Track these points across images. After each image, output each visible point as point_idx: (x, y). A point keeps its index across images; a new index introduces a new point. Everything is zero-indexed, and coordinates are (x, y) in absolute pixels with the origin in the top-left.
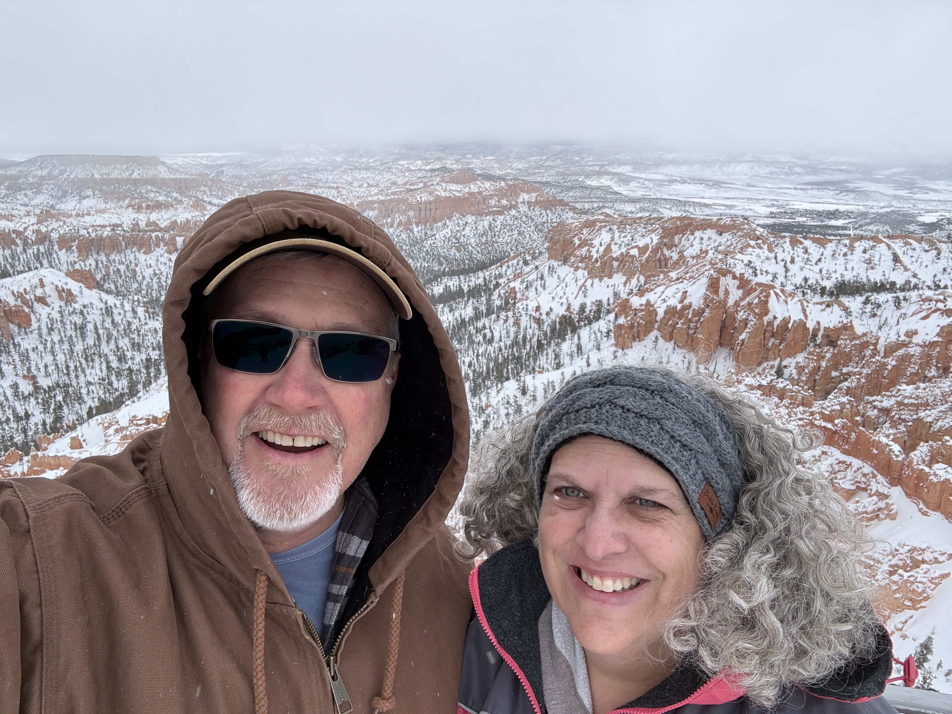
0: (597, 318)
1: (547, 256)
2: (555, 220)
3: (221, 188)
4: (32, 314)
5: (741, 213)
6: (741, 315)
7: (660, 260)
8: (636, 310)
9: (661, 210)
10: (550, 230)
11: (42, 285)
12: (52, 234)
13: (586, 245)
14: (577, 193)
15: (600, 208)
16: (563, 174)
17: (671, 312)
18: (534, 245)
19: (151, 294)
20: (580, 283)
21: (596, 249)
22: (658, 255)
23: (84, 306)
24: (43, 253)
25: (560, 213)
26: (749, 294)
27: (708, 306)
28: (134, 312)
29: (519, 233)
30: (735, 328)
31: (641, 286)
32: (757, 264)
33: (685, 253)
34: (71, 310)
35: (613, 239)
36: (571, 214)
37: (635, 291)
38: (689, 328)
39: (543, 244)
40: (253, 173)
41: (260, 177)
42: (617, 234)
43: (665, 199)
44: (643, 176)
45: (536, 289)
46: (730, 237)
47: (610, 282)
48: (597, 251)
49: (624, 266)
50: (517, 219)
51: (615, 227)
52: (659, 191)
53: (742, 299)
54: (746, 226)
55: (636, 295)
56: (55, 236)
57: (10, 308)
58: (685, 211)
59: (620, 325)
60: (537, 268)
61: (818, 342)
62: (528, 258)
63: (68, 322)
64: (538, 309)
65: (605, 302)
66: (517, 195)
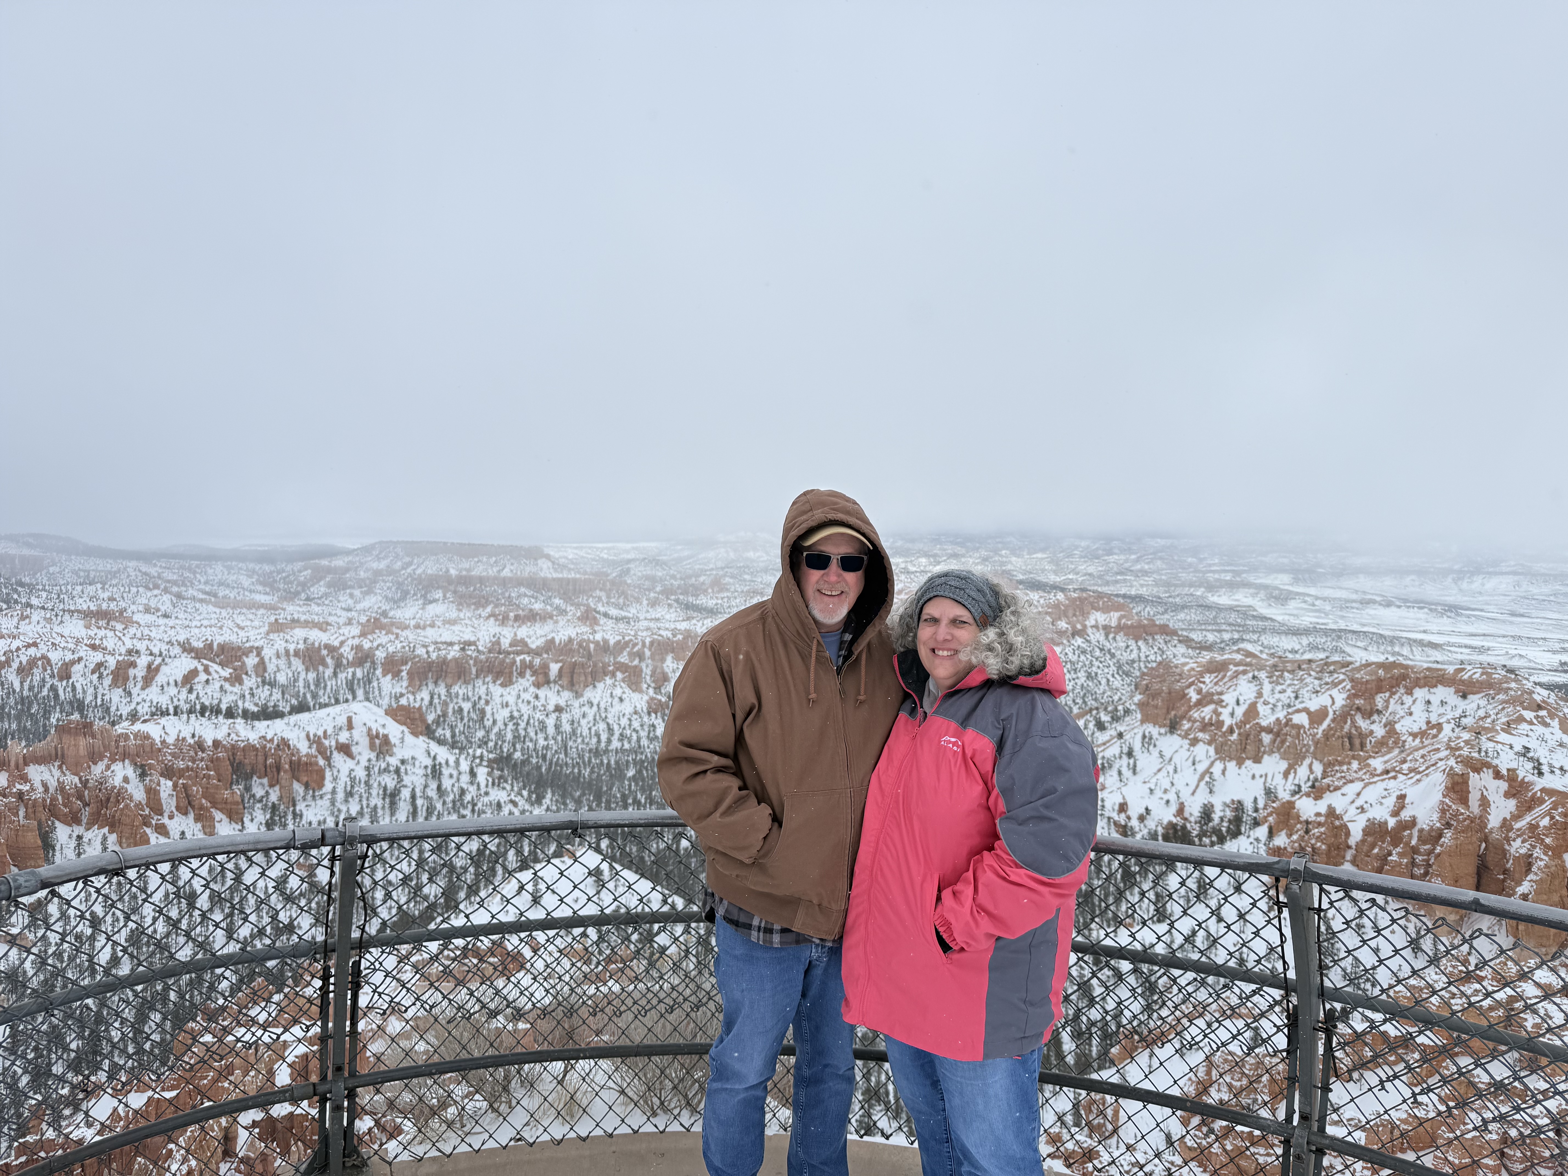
0: (1235, 833)
1: (1139, 716)
2: (1152, 657)
3: (623, 592)
4: (328, 770)
5: (1503, 661)
6: (1518, 847)
7: (1350, 737)
8: (1307, 822)
9: (1348, 649)
10: (1143, 674)
11: (350, 726)
12: (377, 653)
13: (1212, 702)
14: (1193, 615)
15: (1235, 642)
16: (1168, 584)
17: (1375, 830)
18: (1116, 698)
19: (501, 747)
20: (1201, 767)
21: (1229, 709)
22: (1347, 727)
23: (403, 762)
24: (359, 680)
25: (1163, 646)
26: (1530, 809)
27: (1448, 825)
28: (473, 774)
29: (1089, 677)
30: (1505, 871)
31: (1316, 780)
32: (1541, 753)
33: (1398, 727)
34: (383, 766)
35: (1260, 695)
36: (1181, 649)
37: (1305, 788)
38: (1413, 863)
39: (1131, 697)
40: (672, 572)
41: (681, 579)
42: (1267, 687)
43: (1354, 632)
44: (1312, 591)
45: (1120, 773)
46: (1483, 703)
47: (1257, 769)
48: (1232, 714)
49: (1283, 742)
50: (1084, 652)
51: (1263, 675)
52: (1342, 617)
53: (1516, 817)
54: (1513, 685)
55: (1308, 795)
56: (380, 655)
57: (299, 760)
58: (1394, 654)
59: (1279, 848)
60: (1120, 735)
62: (1105, 718)
63: (375, 785)
64: (1123, 808)
65: (1249, 805)
66: (1085, 615)
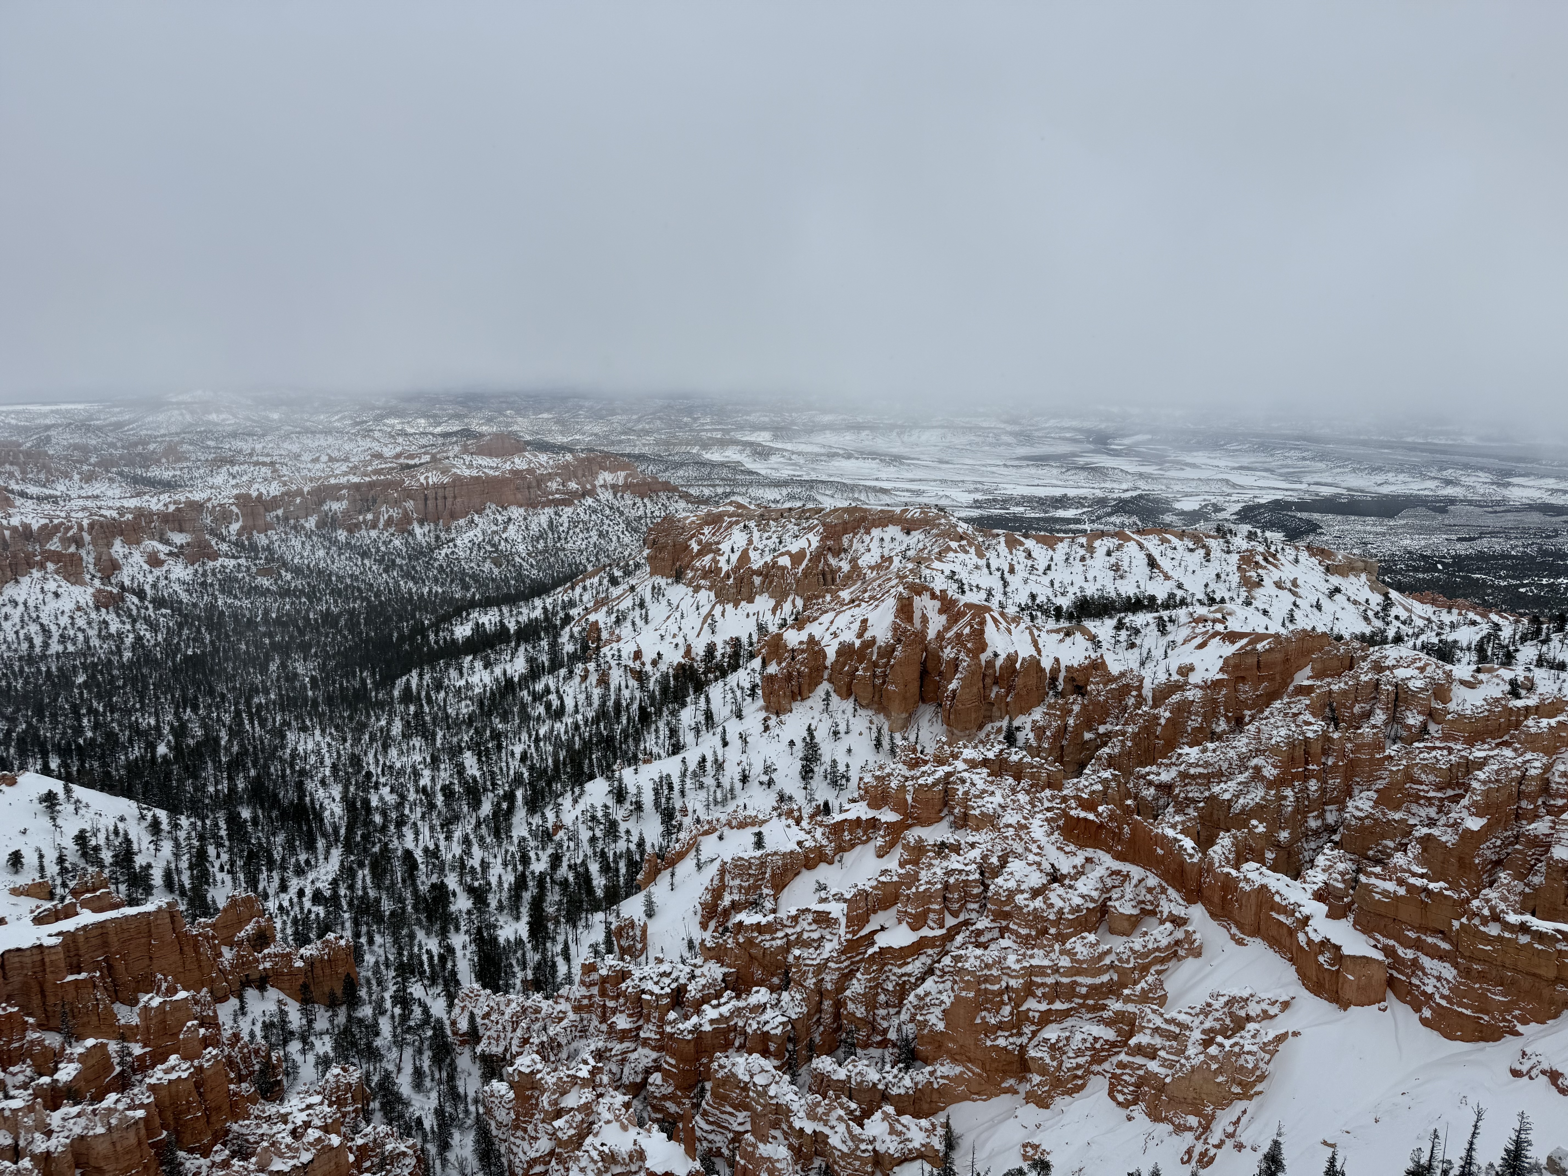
0: (735, 667)
1: (648, 569)
2: (657, 513)
3: (44, 466)
5: (935, 501)
6: (948, 653)
7: (824, 574)
8: (793, 650)
9: (819, 497)
10: (651, 529)
13: (710, 551)
14: (691, 472)
15: (727, 495)
16: (667, 443)
17: (845, 651)
18: (626, 553)
20: (704, 611)
21: (726, 557)
22: (821, 565)
25: (666, 501)
26: (956, 621)
27: (899, 641)
29: (601, 535)
30: (940, 674)
31: (798, 613)
32: (963, 575)
33: (860, 562)
35: (750, 542)
36: (682, 504)
37: (790, 621)
38: (874, 675)
39: (641, 552)
40: (110, 440)
41: (123, 447)
42: (756, 534)
43: (823, 482)
44: (789, 446)
45: (633, 623)
46: (922, 537)
47: (751, 608)
48: (728, 561)
49: (771, 582)
50: (595, 511)
51: (752, 524)
52: (813, 469)
53: (947, 629)
54: (943, 521)
55: (792, 627)
58: (854, 500)
59: (771, 675)
60: (632, 588)
61: (1060, 688)
62: (617, 573)
64: (638, 655)
65: (745, 640)
66: (594, 476)
